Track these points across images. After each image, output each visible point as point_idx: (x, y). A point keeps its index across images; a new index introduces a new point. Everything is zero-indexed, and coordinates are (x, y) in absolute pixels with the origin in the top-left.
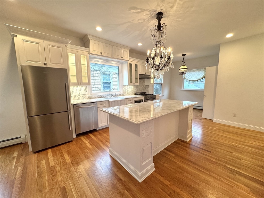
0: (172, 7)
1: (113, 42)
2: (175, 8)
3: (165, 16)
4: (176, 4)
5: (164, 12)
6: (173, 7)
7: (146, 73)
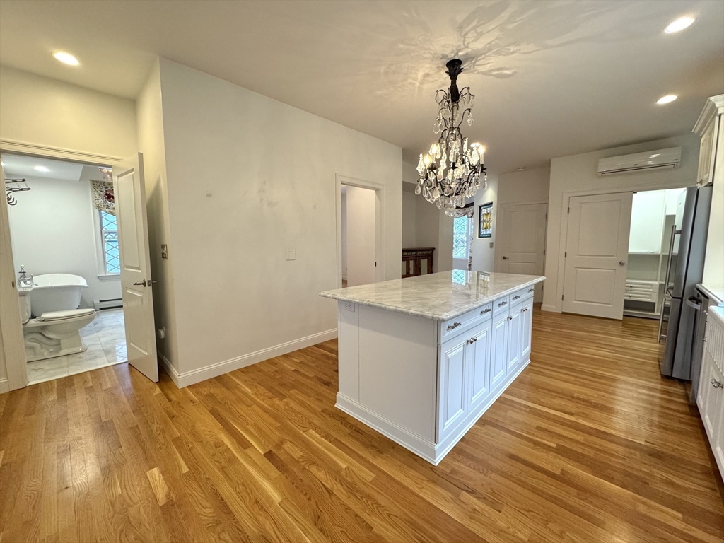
2: (422, 73)
3: (442, 58)
4: (419, 80)
6: (424, 75)
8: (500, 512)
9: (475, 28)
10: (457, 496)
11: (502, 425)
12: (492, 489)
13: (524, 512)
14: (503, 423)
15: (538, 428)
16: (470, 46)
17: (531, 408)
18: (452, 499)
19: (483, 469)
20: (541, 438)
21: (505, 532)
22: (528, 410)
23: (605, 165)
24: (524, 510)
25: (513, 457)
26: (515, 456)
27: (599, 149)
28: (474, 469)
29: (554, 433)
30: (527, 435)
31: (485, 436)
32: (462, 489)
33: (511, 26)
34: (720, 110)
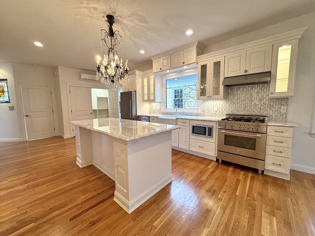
0: (96, 9)
1: (171, 50)
2: (96, 6)
3: (112, 12)
4: (89, 6)
5: (106, 14)
6: (95, 7)
7: (248, 70)
9: (135, 18)
16: (124, 20)
23: (84, 76)
27: (79, 69)
33: (138, 27)
34: (136, 74)
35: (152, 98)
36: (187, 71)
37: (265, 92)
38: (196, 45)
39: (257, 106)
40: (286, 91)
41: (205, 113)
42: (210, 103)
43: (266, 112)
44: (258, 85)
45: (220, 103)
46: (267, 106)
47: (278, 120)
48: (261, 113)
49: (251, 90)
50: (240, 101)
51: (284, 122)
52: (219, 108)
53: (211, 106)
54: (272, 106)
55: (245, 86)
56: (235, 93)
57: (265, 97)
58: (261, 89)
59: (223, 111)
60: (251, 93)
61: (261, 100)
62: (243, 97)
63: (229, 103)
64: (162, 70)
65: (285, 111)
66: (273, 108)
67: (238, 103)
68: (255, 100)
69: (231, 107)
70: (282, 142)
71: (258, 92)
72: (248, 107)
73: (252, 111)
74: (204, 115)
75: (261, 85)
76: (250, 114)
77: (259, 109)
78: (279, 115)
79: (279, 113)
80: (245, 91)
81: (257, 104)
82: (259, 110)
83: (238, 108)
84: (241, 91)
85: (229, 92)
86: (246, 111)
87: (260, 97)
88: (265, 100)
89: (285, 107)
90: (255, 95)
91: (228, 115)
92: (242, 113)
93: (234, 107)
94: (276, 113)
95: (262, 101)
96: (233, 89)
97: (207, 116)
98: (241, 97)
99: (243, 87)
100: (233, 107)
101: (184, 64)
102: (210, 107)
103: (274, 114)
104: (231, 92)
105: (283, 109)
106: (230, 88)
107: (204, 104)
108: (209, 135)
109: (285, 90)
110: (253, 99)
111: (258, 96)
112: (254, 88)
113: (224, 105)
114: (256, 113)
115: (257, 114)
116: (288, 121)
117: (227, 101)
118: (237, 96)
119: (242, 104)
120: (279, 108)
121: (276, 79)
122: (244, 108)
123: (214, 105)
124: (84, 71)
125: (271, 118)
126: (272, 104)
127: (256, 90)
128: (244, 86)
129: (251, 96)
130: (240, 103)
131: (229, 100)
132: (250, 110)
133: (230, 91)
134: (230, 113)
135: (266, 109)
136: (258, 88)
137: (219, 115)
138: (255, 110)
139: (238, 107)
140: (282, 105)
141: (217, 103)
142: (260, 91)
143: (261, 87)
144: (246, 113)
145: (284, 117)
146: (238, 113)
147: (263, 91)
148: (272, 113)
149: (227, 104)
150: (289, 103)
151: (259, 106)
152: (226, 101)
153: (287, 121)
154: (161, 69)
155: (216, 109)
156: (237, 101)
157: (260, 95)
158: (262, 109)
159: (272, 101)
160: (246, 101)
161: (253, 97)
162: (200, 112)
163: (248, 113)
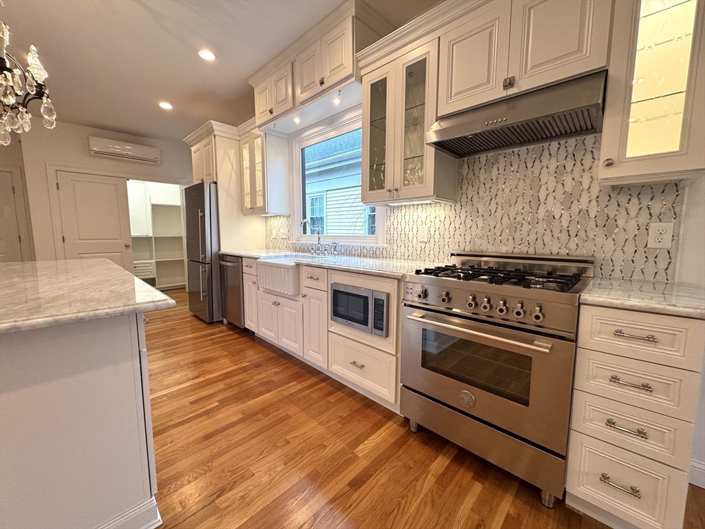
7: (517, 78)
8: (254, 475)
10: (218, 509)
11: (163, 427)
12: (229, 471)
13: (261, 457)
14: (161, 425)
15: (192, 403)
17: (166, 395)
18: (218, 518)
19: (203, 469)
20: (204, 407)
21: (273, 479)
22: (166, 398)
23: (98, 144)
24: (260, 455)
25: (207, 437)
26: (208, 435)
27: (88, 126)
28: (196, 478)
29: (206, 396)
30: (193, 415)
31: (165, 448)
32: (213, 502)
34: (216, 133)
35: (259, 203)
36: (348, 117)
37: (587, 166)
38: (353, 12)
39: (557, 223)
40: (675, 146)
41: (395, 247)
42: (407, 216)
43: (589, 245)
44: (563, 142)
45: (437, 213)
46: (592, 223)
47: (635, 277)
48: (569, 250)
49: (537, 162)
50: (499, 207)
51: (660, 288)
52: (432, 229)
53: (411, 223)
54: (611, 222)
55: (516, 150)
56: (483, 176)
57: (586, 186)
58: (570, 156)
59: (446, 242)
60: (536, 174)
61: (569, 200)
62: (507, 190)
63: (463, 215)
64: (274, 115)
65: (667, 243)
66: (617, 230)
67: (493, 212)
68: (550, 199)
69: (468, 226)
70: (646, 388)
71: (560, 171)
72: (526, 227)
73: (540, 241)
74: (391, 253)
75: (572, 141)
76: (531, 251)
77: (565, 234)
78: (640, 258)
79: (641, 249)
80: (515, 168)
81: (557, 217)
82: (564, 236)
83: (492, 233)
84: (501, 170)
85: (465, 174)
86: (518, 241)
87: (568, 188)
88: (584, 199)
89: (668, 226)
90: (548, 180)
91: (458, 255)
92: (503, 250)
93: (480, 225)
94: (630, 249)
95: (575, 202)
96: (477, 162)
97: (399, 257)
98: (500, 192)
99: (509, 154)
100: (474, 227)
101: (324, 87)
102: (407, 230)
103: (619, 253)
104: (471, 174)
105: (659, 234)
106: (466, 159)
107: (392, 219)
108: (376, 327)
109: (672, 143)
110: (542, 198)
111: (560, 186)
112: (546, 153)
113: (447, 222)
114: (554, 247)
115: (555, 252)
116: (680, 284)
117: (458, 207)
118: (488, 186)
119: (506, 218)
120: (642, 228)
121: (630, 103)
122: (510, 232)
123: (420, 220)
124: (95, 129)
125: (607, 270)
126: (612, 216)
127: (553, 161)
128: (511, 150)
129: (536, 184)
130: (499, 213)
131: (463, 204)
132: (532, 237)
133: (465, 170)
134: (468, 249)
135: (591, 235)
136: (563, 153)
137: (432, 256)
138: (547, 238)
139: (492, 228)
140: (655, 218)
141: (429, 213)
142: (569, 167)
143: (571, 150)
144: (516, 251)
145: (662, 265)
146: (490, 250)
147: (578, 164)
148: (613, 248)
149: (458, 217)
150: (684, 209)
151: (565, 224)
152: (453, 206)
153: (673, 284)
154: (271, 112)
155: (423, 236)
156: (488, 204)
157: (568, 180)
158: (573, 233)
159: (614, 201)
160: (519, 206)
161: (543, 188)
162: (380, 245)
163: (524, 249)
